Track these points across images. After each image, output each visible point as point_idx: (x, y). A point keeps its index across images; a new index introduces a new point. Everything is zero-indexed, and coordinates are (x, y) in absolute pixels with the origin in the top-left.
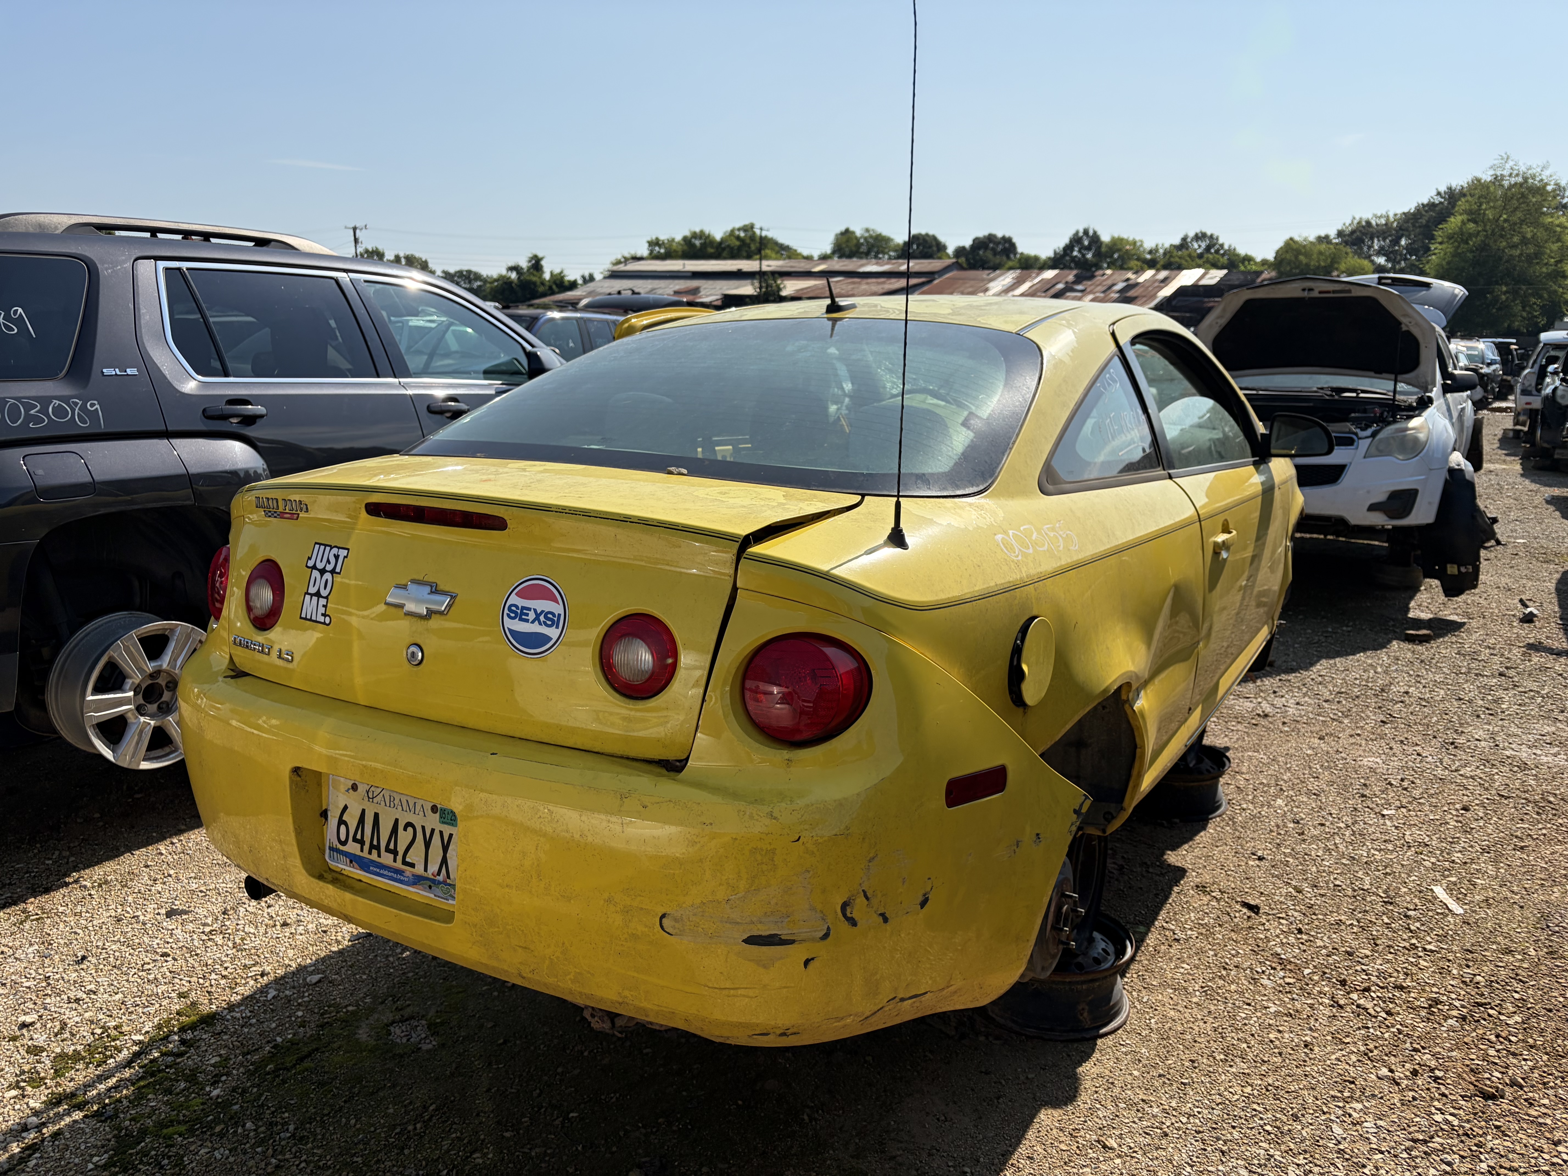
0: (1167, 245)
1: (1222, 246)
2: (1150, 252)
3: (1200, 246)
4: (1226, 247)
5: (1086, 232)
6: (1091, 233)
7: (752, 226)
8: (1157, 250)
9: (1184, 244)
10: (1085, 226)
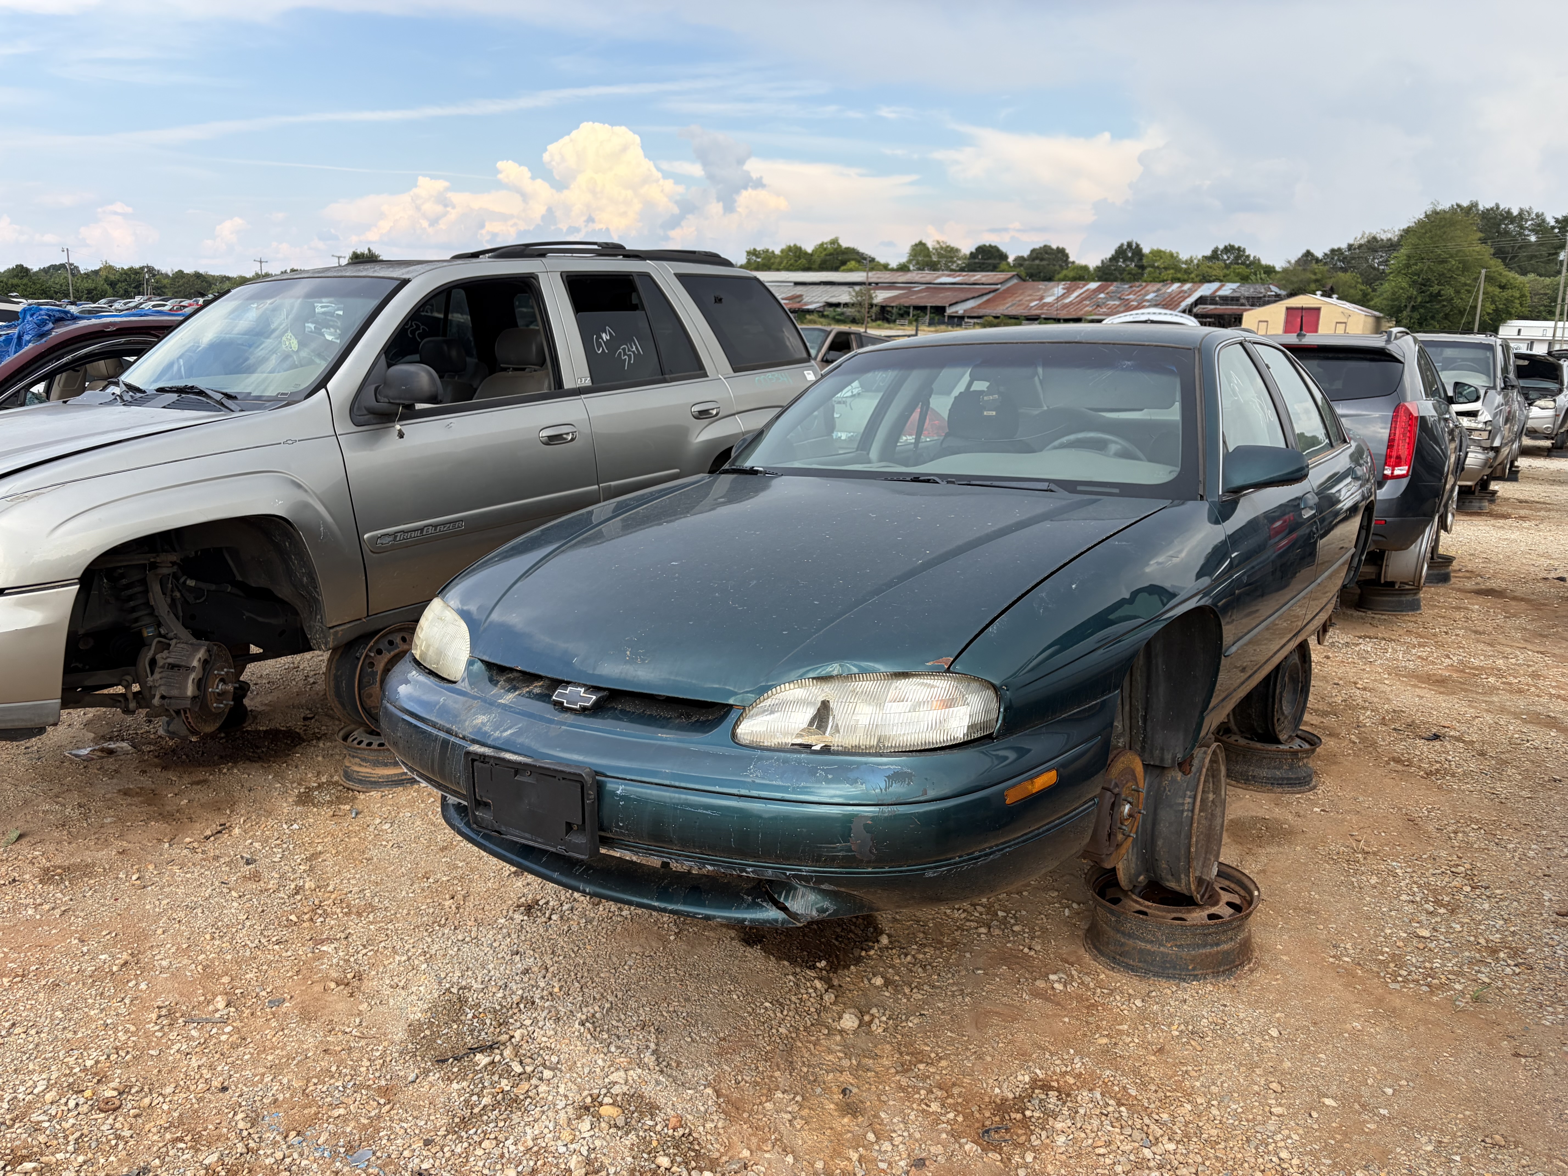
0: (1200, 257)
1: (1248, 257)
2: (1186, 262)
3: (1229, 258)
4: (1252, 258)
5: (1129, 245)
6: (1134, 246)
7: (838, 240)
8: (1191, 261)
9: (1215, 255)
10: (1130, 240)
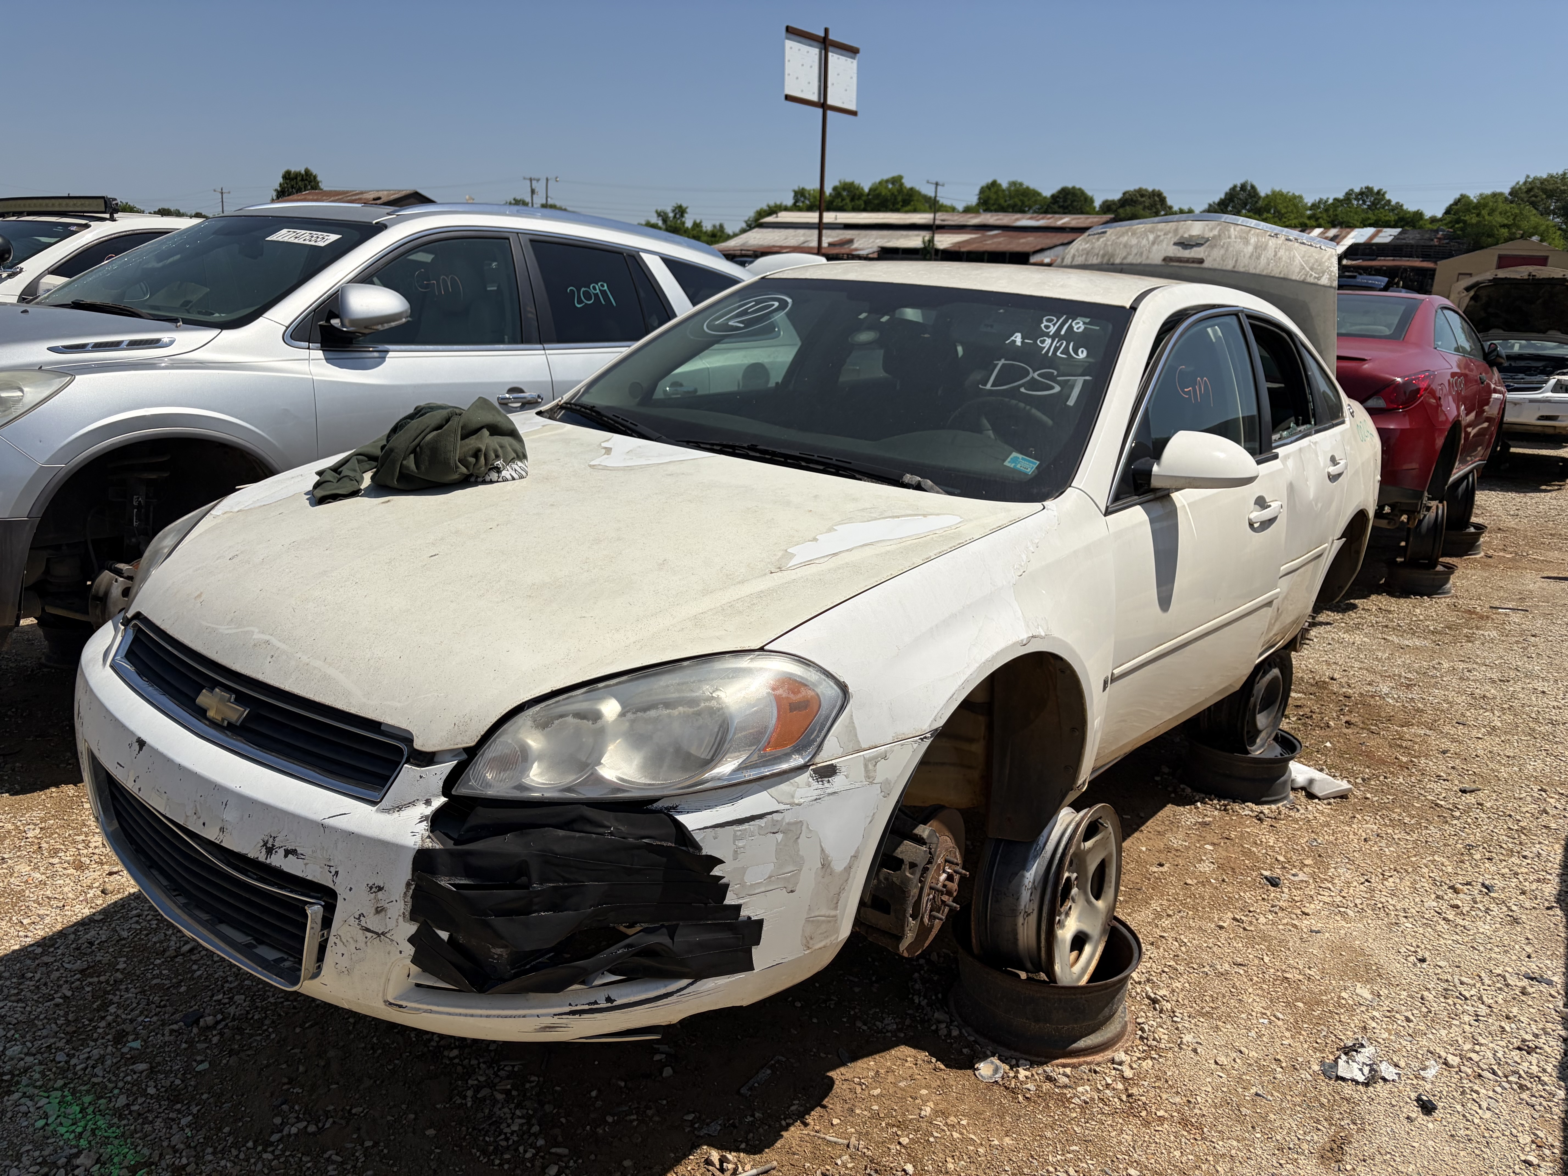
0: (1331, 200)
1: (1389, 201)
2: (1312, 206)
3: (1366, 202)
4: (1393, 203)
5: (1243, 187)
6: (1248, 187)
7: (900, 178)
8: (1318, 205)
9: (1348, 199)
10: (1243, 180)
